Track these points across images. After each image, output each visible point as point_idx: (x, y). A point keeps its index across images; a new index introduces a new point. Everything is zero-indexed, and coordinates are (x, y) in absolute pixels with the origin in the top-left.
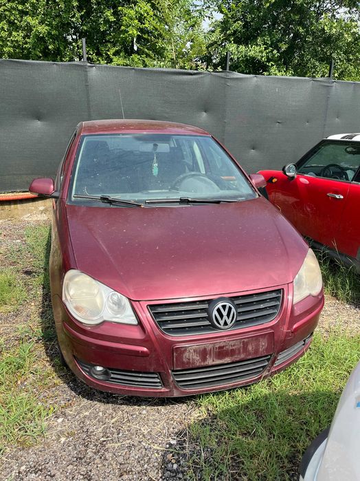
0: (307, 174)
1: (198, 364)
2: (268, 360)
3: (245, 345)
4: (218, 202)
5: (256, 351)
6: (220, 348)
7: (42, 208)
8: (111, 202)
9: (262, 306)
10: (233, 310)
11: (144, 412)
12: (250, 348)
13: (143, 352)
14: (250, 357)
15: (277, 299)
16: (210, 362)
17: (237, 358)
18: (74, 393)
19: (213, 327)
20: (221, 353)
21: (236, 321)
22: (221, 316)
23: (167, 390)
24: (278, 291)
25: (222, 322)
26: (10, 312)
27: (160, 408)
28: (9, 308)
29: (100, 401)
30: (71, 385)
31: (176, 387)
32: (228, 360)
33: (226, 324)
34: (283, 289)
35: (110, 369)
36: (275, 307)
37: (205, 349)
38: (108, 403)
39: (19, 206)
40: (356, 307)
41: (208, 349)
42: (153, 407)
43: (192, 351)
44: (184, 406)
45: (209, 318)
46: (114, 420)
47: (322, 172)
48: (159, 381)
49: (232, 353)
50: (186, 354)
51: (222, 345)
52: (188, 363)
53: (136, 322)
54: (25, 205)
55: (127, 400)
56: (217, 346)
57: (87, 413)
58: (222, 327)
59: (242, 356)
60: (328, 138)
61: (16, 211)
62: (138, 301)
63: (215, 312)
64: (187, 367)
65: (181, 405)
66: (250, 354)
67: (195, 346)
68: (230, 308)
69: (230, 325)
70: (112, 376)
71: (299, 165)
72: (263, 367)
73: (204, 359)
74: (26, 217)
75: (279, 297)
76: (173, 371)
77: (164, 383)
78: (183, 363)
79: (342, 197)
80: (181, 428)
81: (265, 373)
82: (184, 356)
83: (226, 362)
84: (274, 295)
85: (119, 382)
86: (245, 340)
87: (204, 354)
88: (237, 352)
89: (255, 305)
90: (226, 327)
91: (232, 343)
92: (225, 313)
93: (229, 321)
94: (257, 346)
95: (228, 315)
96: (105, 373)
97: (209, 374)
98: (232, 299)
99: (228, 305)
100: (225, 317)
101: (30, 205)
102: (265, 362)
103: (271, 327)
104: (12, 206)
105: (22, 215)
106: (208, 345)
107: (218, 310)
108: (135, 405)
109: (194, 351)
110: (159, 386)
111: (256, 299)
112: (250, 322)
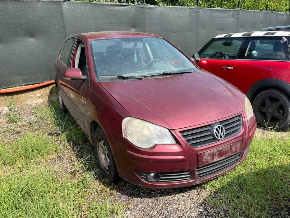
0: (205, 58)
1: (210, 162)
2: (239, 155)
3: (231, 147)
4: (182, 74)
5: (236, 150)
6: (221, 150)
7: (39, 95)
8: (124, 78)
9: (234, 125)
10: (223, 128)
11: (176, 198)
12: (233, 149)
13: (180, 159)
14: (233, 154)
16: (216, 160)
17: (227, 155)
18: (127, 197)
19: (215, 139)
20: (221, 154)
21: (225, 134)
22: (218, 132)
23: (193, 181)
24: (239, 116)
25: (219, 136)
26: (55, 158)
27: (182, 194)
28: (53, 156)
29: (146, 197)
30: (122, 192)
31: (198, 178)
32: (224, 157)
33: (221, 137)
34: (241, 114)
35: (161, 174)
36: (239, 125)
37: (213, 153)
38: (151, 197)
39: (23, 95)
41: (215, 152)
42: (179, 195)
43: (207, 155)
44: (195, 191)
45: (212, 135)
47: (212, 56)
48: (189, 176)
49: (225, 153)
50: (205, 157)
51: (221, 149)
52: (206, 162)
53: (175, 142)
54: (27, 94)
55: (162, 194)
56: (219, 150)
57: (142, 206)
58: (219, 139)
59: (230, 154)
60: (216, 37)
61: (22, 99)
62: (174, 130)
63: (215, 131)
64: (205, 164)
65: (193, 190)
66: (233, 153)
67: (209, 152)
68: (222, 127)
69: (223, 137)
70: (162, 178)
72: (236, 160)
73: (213, 158)
74: (29, 102)
75: (240, 119)
76: (197, 168)
77: (192, 177)
78: (203, 162)
79: (232, 68)
80: (201, 202)
81: (238, 163)
82: (204, 158)
83: (223, 159)
84: (238, 118)
85: (166, 182)
86: (231, 145)
87: (213, 155)
88: (228, 152)
89: (230, 125)
90: (222, 138)
91: (226, 147)
92: (220, 131)
93: (222, 135)
94: (236, 147)
95: (222, 132)
96: (157, 177)
97: (214, 167)
98: (221, 122)
99: (221, 126)
100: (220, 133)
101: (31, 94)
102: (237, 157)
103: (241, 136)
104: (19, 95)
105: (26, 100)
106: (215, 150)
107: (217, 129)
108: (168, 195)
109: (208, 154)
110: (188, 179)
111: (231, 121)
112: (230, 134)
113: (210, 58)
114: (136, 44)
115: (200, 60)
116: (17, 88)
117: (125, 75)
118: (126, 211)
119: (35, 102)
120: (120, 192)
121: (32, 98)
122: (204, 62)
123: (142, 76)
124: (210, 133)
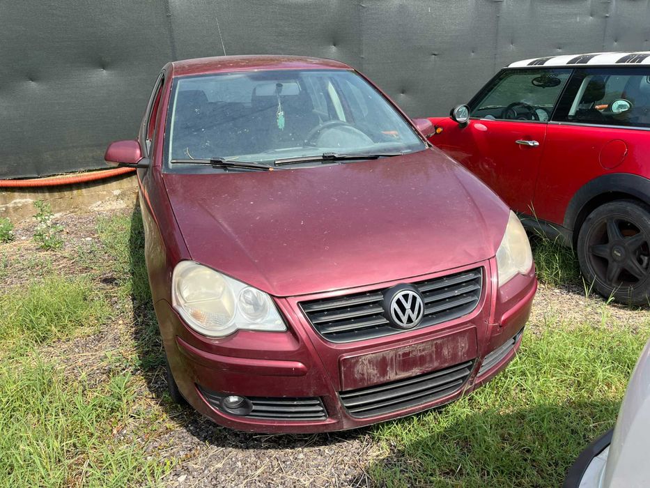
0: (484, 117)
1: (375, 380)
2: (469, 368)
3: (439, 348)
4: (375, 158)
5: (454, 356)
6: (405, 354)
7: (117, 192)
8: (225, 166)
9: (457, 292)
10: (419, 300)
11: (301, 456)
12: (445, 352)
13: (297, 369)
14: (446, 365)
15: (475, 281)
16: (392, 376)
17: (428, 367)
18: (196, 440)
19: (392, 326)
20: (407, 361)
21: (424, 316)
22: (403, 309)
23: (334, 421)
24: (476, 270)
25: (405, 319)
26: (89, 336)
27: (322, 448)
28: (87, 330)
29: (236, 447)
30: (191, 428)
31: (346, 417)
32: (416, 371)
33: (410, 320)
34: (483, 267)
35: (251, 398)
36: (474, 292)
37: (384, 359)
38: (247, 448)
39: (84, 191)
40: (569, 292)
41: (388, 358)
42: (312, 449)
43: (366, 362)
44: (356, 443)
45: (386, 315)
46: (259, 471)
48: (322, 409)
49: (422, 360)
50: (359, 368)
51: (407, 350)
52: (362, 379)
53: (284, 328)
54: (92, 189)
55: (275, 441)
56: (401, 353)
57: (220, 465)
58: (404, 325)
59: (436, 364)
60: (510, 67)
61: (81, 199)
62: (285, 297)
63: (394, 306)
64: (360, 385)
65: (351, 442)
66: (445, 362)
67: (370, 355)
68: (414, 298)
69: (416, 321)
70: (254, 408)
71: (471, 106)
72: (463, 378)
73: (383, 372)
74: (95, 207)
75: (479, 278)
76: (341, 393)
77: (330, 411)
78: (355, 380)
79: (537, 144)
80: (356, 472)
81: (467, 387)
82: (356, 370)
83: (414, 375)
84: (471, 276)
85: (265, 417)
86: (439, 342)
87: (383, 365)
88: (428, 359)
89: (447, 291)
90: (411, 325)
91: (421, 347)
92: (408, 306)
93: (413, 317)
94: (455, 348)
95: (413, 308)
96: (244, 405)
97: (391, 393)
98: (416, 285)
99: (411, 293)
100: (408, 311)
101: (100, 189)
102: (466, 371)
103: (472, 321)
104: (75, 192)
105: (90, 203)
106: (388, 352)
107: (399, 302)
108: (287, 448)
109: (370, 362)
110: (321, 417)
111: (447, 283)
112: (443, 316)
113: (496, 118)
114: (279, 86)
115: (469, 122)
116: (71, 175)
117: (227, 159)
118: (178, 475)
119: (109, 207)
120: (186, 427)
121: (102, 198)
122: (480, 126)
123: (270, 163)
124: (380, 310)
